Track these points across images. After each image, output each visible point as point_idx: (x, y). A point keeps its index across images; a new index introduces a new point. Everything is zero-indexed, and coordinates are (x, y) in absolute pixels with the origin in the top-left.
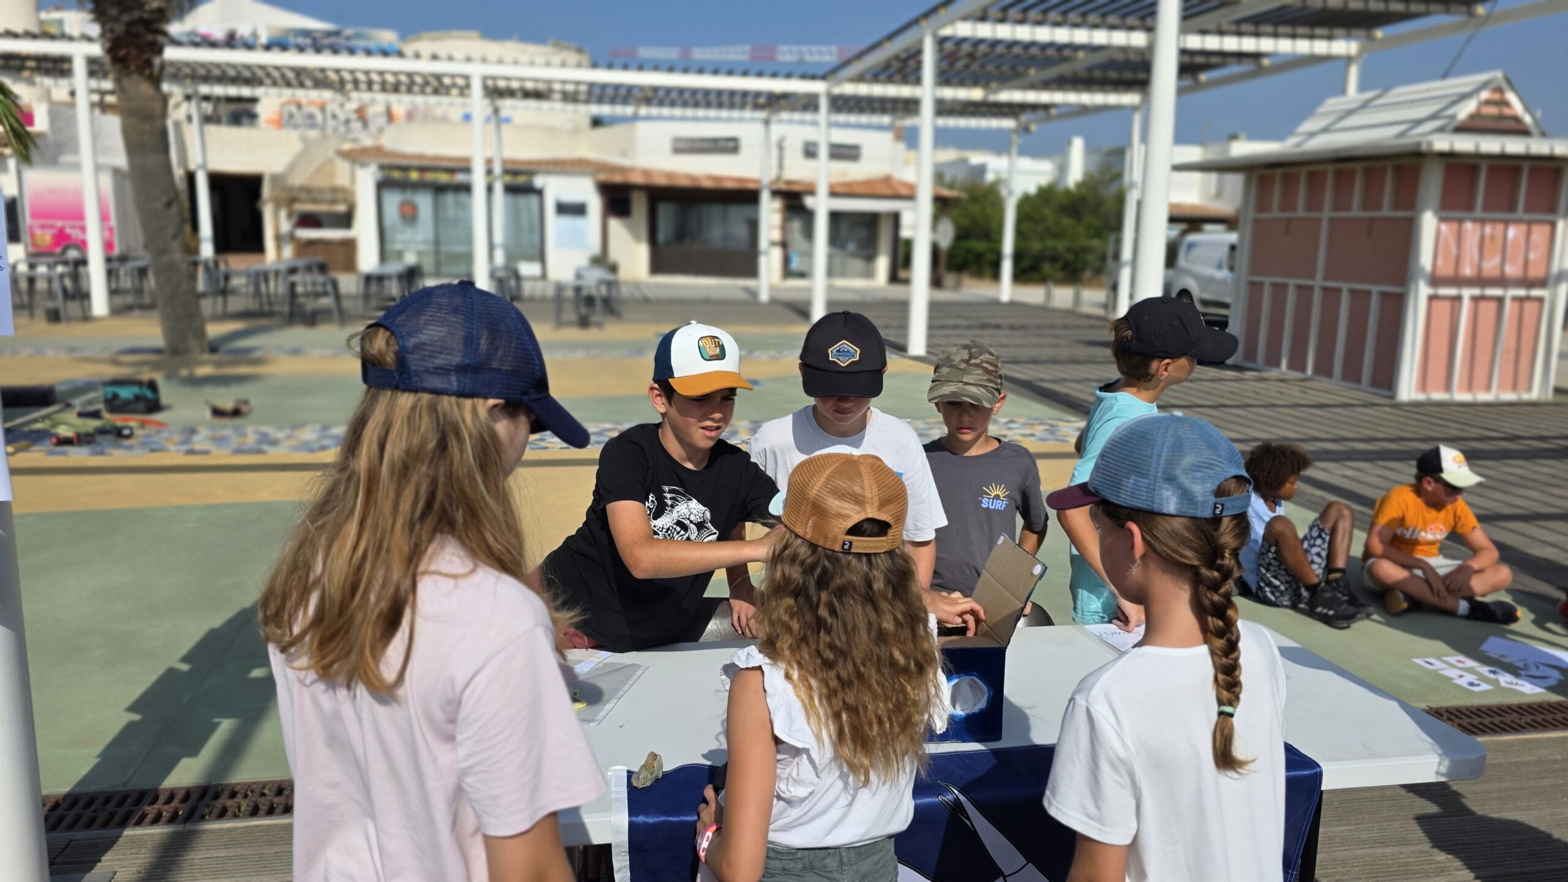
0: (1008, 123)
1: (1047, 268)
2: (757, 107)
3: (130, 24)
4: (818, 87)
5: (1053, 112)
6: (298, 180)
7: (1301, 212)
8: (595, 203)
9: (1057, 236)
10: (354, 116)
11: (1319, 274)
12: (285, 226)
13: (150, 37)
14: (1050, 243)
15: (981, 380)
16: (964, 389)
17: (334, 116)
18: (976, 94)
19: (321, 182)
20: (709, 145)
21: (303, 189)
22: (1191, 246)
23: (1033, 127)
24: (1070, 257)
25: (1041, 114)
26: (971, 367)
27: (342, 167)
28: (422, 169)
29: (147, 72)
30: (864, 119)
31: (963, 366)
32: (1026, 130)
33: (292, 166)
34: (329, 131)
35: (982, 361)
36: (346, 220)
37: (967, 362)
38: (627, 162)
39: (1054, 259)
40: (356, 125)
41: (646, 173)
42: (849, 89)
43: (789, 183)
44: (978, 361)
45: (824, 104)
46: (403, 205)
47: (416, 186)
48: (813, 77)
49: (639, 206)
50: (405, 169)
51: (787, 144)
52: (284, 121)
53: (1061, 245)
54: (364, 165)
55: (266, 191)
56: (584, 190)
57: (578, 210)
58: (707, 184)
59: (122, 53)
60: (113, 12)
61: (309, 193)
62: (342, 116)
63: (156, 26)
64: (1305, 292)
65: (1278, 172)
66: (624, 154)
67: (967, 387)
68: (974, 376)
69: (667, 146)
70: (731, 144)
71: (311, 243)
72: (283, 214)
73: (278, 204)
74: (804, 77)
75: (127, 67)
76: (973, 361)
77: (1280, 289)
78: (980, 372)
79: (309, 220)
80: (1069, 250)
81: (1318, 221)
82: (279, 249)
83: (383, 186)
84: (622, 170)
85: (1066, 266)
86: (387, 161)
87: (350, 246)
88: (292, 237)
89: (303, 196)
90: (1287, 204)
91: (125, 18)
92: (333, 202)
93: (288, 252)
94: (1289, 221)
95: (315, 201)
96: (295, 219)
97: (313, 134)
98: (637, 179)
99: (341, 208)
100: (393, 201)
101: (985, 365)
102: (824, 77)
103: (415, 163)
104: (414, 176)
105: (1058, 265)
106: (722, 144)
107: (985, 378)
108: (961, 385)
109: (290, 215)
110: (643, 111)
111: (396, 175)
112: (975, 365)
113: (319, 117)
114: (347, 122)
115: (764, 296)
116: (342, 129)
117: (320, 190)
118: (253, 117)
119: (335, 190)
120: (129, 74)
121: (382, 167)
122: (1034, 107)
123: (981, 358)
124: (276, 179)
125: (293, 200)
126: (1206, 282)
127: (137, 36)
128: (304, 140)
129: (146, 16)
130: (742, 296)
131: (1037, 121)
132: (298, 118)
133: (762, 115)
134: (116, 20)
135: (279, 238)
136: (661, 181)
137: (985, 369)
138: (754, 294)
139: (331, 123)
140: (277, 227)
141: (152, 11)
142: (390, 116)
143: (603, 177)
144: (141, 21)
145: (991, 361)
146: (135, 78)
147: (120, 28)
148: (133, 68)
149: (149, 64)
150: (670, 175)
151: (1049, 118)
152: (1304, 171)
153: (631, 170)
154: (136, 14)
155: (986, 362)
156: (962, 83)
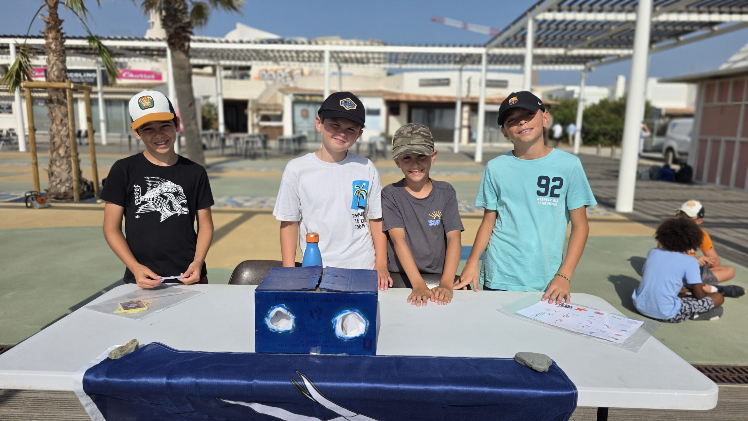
0: (580, 67)
1: (601, 138)
2: (456, 62)
3: (176, 29)
4: (482, 51)
5: (603, 60)
6: (264, 101)
7: (729, 102)
8: (384, 109)
9: (608, 123)
10: (288, 75)
11: (739, 134)
12: (256, 120)
13: (184, 34)
14: (603, 126)
15: (421, 142)
16: (412, 148)
17: (280, 75)
18: (561, 51)
19: (272, 102)
20: (436, 82)
21: (265, 105)
22: (674, 125)
23: (593, 69)
24: (614, 133)
25: (597, 61)
26: (414, 135)
27: (280, 95)
28: (311, 95)
29: (183, 49)
30: (507, 67)
31: (409, 135)
32: (590, 70)
33: (261, 96)
34: (278, 81)
35: (420, 131)
36: (279, 118)
37: (411, 132)
38: (399, 91)
39: (605, 135)
40: (289, 79)
41: (407, 95)
42: (497, 51)
43: (472, 98)
44: (417, 131)
45: (484, 59)
46: (303, 111)
47: (309, 103)
48: (479, 46)
49: (404, 111)
50: (303, 95)
51: (472, 81)
52: (261, 77)
53: (609, 128)
54: (287, 94)
55: (250, 105)
56: (378, 104)
57: (376, 112)
58: (434, 100)
59: (173, 41)
60: (170, 24)
61: (266, 107)
62: (283, 75)
63: (186, 29)
64: (730, 144)
65: (717, 82)
66: (398, 87)
67: (414, 146)
68: (417, 140)
69: (417, 83)
70: (446, 82)
71: (265, 128)
72: (255, 115)
73: (253, 112)
74: (475, 46)
75: (175, 47)
76: (415, 132)
77: (716, 143)
78: (420, 137)
79: (266, 118)
80: (613, 130)
81: (739, 106)
82: (253, 129)
83: (295, 103)
84: (397, 94)
85: (611, 138)
86: (296, 92)
87: (280, 129)
88: (258, 125)
89: (262, 107)
90: (722, 98)
91: (174, 26)
92: (275, 110)
93: (257, 131)
94: (723, 107)
95: (268, 110)
96: (260, 118)
97: (270, 82)
98: (403, 98)
99: (279, 113)
100: (299, 109)
101: (422, 133)
102: (485, 46)
103: (308, 93)
104: (308, 98)
105: (608, 137)
106: (442, 82)
107: (423, 140)
108: (410, 146)
109: (257, 116)
110: (404, 66)
111: (300, 98)
112: (416, 134)
113: (274, 76)
114: (285, 77)
115: (456, 150)
116: (283, 80)
117: (270, 105)
118: (248, 76)
119: (276, 105)
120: (176, 50)
121: (295, 95)
122: (593, 58)
123: (419, 129)
124: (254, 101)
125: (259, 110)
126: (681, 143)
127: (179, 34)
128: (267, 85)
129: (182, 25)
130: (446, 150)
131: (596, 65)
132: (266, 76)
133: (458, 66)
134: (171, 27)
135: (253, 125)
136: (413, 99)
137: (423, 135)
138: (452, 149)
139: (279, 78)
140: (253, 121)
141: (185, 23)
142: (302, 74)
143: (387, 98)
144: (181, 27)
145: (425, 131)
146: (178, 52)
147: (172, 30)
148: (177, 47)
149: (183, 45)
150: (417, 96)
151: (601, 64)
152: (731, 81)
153: (401, 94)
154: (178, 25)
155: (422, 131)
156: (554, 46)
